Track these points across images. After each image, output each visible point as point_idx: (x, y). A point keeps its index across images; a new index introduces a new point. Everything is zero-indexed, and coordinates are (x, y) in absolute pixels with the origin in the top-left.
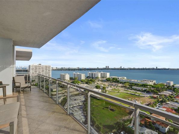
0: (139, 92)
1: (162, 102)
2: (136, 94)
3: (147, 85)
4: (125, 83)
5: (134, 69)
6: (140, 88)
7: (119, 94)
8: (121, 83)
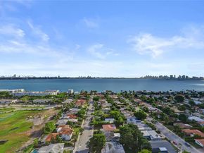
0: (43, 106)
1: (66, 110)
2: (39, 109)
3: (51, 96)
4: (22, 97)
5: (34, 78)
6: (43, 101)
7: (13, 114)
8: (15, 98)
